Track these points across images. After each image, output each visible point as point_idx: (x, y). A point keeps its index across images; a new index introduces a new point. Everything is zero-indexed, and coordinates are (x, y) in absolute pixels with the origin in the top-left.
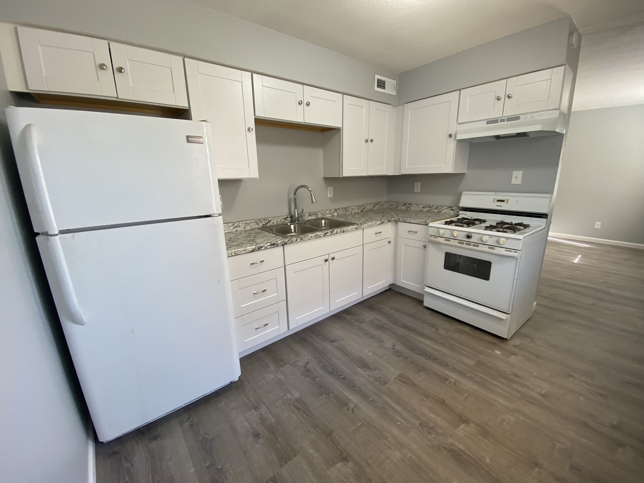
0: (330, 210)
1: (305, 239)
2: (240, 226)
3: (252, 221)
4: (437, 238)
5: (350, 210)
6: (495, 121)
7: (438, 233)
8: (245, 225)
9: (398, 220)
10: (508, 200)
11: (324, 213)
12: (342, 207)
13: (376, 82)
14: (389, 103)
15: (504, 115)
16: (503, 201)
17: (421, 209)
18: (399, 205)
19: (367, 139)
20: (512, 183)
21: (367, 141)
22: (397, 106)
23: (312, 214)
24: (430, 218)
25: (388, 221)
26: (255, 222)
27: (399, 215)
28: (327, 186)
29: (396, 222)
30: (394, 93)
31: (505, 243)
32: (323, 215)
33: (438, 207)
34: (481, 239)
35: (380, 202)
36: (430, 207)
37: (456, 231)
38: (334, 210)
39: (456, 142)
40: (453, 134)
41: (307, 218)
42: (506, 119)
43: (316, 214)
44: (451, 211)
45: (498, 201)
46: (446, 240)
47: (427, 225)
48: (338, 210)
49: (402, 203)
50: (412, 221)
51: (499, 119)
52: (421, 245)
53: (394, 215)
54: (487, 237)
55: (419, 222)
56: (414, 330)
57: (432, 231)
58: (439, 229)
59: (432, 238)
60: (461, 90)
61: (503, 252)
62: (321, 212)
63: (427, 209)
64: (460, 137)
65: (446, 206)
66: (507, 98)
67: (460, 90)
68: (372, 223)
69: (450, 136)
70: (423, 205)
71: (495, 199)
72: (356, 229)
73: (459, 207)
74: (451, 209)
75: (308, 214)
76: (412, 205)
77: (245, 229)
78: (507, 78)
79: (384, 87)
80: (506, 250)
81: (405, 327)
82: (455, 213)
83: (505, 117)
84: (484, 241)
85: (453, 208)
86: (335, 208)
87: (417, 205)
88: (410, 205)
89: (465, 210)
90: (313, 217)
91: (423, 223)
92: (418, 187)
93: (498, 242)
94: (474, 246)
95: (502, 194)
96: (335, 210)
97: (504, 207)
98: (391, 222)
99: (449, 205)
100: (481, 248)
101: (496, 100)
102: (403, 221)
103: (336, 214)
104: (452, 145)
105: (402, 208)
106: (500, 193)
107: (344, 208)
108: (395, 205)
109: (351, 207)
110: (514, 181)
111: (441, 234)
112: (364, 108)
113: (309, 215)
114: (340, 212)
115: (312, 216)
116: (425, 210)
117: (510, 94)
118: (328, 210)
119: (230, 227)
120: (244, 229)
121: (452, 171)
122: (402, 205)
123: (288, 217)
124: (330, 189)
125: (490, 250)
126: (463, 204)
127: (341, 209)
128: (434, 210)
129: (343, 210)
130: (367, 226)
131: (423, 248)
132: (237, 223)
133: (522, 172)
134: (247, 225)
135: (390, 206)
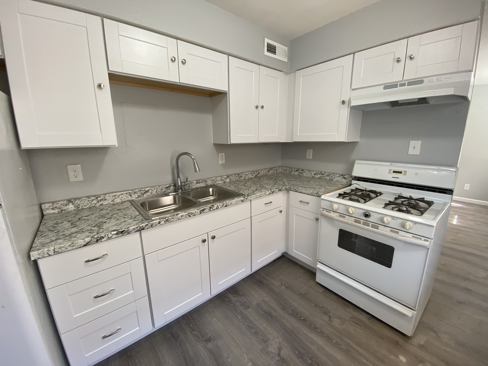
0: (222, 176)
1: (173, 220)
2: (106, 200)
3: (122, 193)
4: (330, 212)
5: (243, 176)
6: (393, 86)
7: (332, 207)
8: (113, 198)
9: (289, 189)
10: (406, 172)
11: (215, 180)
12: (234, 173)
13: (266, 46)
14: (280, 69)
15: (404, 79)
16: (401, 173)
17: (313, 175)
18: (292, 171)
19: (257, 105)
20: (409, 154)
21: (257, 107)
22: (289, 74)
23: (200, 181)
24: (323, 188)
25: (278, 191)
26: (127, 194)
27: (291, 183)
28: (218, 153)
29: (288, 190)
30: (286, 60)
31: (412, 228)
32: (213, 182)
33: (329, 175)
34: (382, 220)
35: (275, 167)
36: (322, 174)
37: (352, 208)
38: (226, 176)
39: (349, 109)
40: (346, 100)
41: (195, 186)
42: (407, 83)
43: (205, 181)
44: (343, 179)
45: (394, 172)
46: (340, 216)
47: (319, 196)
48: (230, 176)
49: (295, 168)
50: (304, 191)
51: (399, 83)
52: (313, 217)
53: (286, 182)
54: (389, 219)
55: (311, 193)
56: (304, 320)
57: (324, 204)
58: (333, 203)
59: (325, 212)
60: (356, 54)
61: (409, 238)
62: (212, 179)
63: (319, 176)
64: (354, 103)
65: (338, 174)
66: (408, 60)
67: (354, 54)
68: (261, 193)
69: (343, 102)
70: (315, 172)
71: (391, 170)
72: (242, 201)
73: (351, 176)
74: (343, 177)
75: (196, 181)
76: (305, 171)
77: (113, 202)
78: (408, 37)
79: (274, 53)
80: (413, 237)
81: (295, 314)
82: (347, 182)
83: (405, 80)
84: (386, 223)
85: (345, 177)
86: (227, 174)
87: (309, 171)
88: (302, 171)
89: (358, 180)
90: (202, 185)
91: (315, 195)
92: (310, 154)
93: (403, 226)
94: (373, 226)
95: (398, 164)
96: (228, 176)
97: (401, 179)
98: (282, 191)
99: (341, 173)
100: (382, 230)
101: (395, 63)
102: (295, 191)
103: (228, 180)
104: (345, 112)
105: (295, 174)
106: (396, 164)
107: (237, 174)
108: (288, 170)
109: (245, 172)
110: (411, 152)
111: (335, 209)
112: (254, 72)
113: (197, 183)
114: (233, 178)
115: (200, 183)
116: (317, 177)
117: (412, 55)
118: (220, 176)
119: (93, 200)
120: (111, 203)
121: (345, 139)
122: (295, 171)
123: (170, 186)
124: (222, 156)
125: (394, 235)
126: (355, 173)
127: (233, 175)
128: (326, 177)
129: (236, 176)
130: (255, 198)
131: (315, 220)
132: (102, 196)
133: (421, 141)
134: (115, 197)
135: (284, 171)
